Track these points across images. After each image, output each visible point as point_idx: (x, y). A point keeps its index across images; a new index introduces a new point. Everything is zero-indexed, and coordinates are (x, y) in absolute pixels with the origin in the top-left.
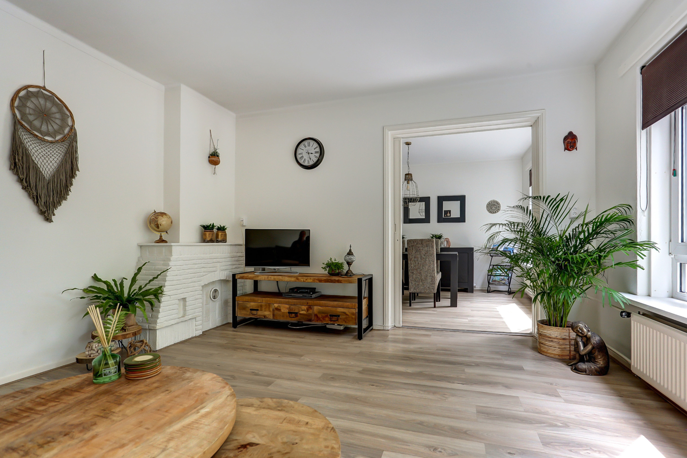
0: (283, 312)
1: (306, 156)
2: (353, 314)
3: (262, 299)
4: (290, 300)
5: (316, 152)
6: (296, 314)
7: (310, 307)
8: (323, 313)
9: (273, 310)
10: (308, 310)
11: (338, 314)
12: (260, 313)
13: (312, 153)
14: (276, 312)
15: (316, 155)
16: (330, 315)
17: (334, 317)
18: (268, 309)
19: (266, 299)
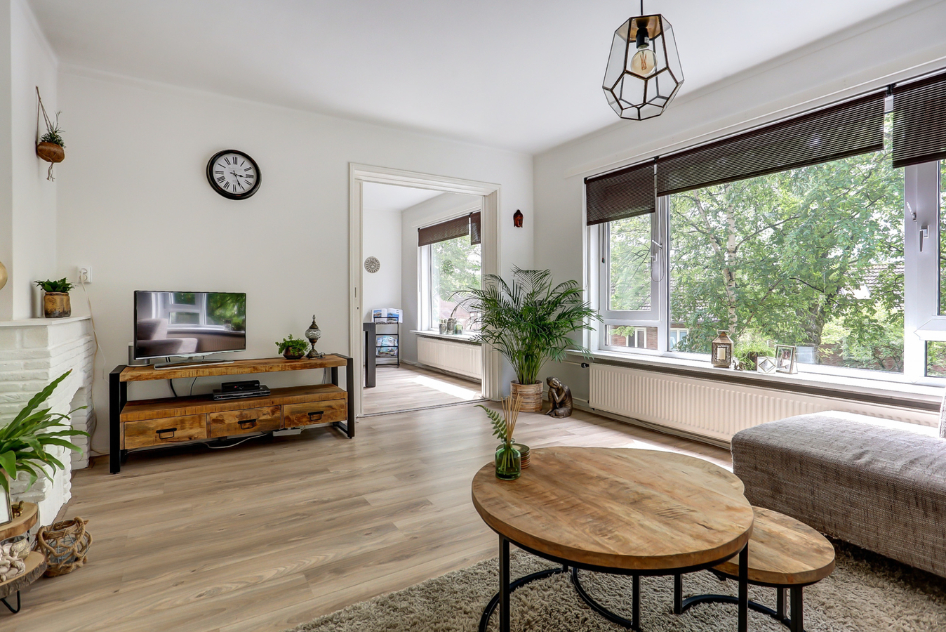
0: (229, 424)
1: (229, 178)
2: (342, 406)
3: (183, 409)
4: (242, 403)
5: (248, 176)
6: (253, 422)
7: (278, 408)
8: (298, 412)
9: (208, 424)
10: (273, 412)
11: (321, 409)
12: (178, 434)
13: (241, 176)
14: (214, 426)
15: (248, 179)
16: (309, 414)
17: (317, 415)
18: (198, 424)
19: (194, 407)
